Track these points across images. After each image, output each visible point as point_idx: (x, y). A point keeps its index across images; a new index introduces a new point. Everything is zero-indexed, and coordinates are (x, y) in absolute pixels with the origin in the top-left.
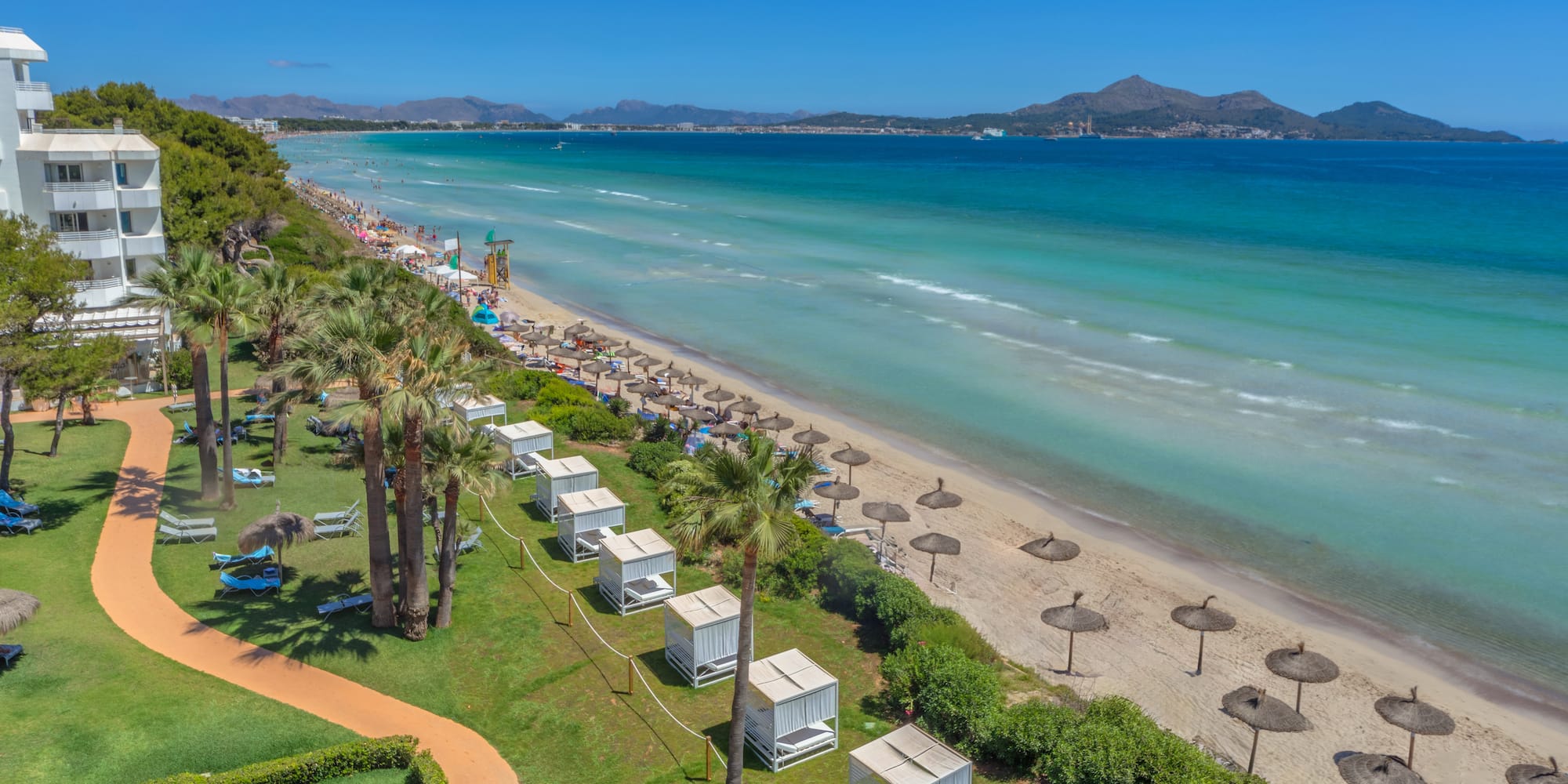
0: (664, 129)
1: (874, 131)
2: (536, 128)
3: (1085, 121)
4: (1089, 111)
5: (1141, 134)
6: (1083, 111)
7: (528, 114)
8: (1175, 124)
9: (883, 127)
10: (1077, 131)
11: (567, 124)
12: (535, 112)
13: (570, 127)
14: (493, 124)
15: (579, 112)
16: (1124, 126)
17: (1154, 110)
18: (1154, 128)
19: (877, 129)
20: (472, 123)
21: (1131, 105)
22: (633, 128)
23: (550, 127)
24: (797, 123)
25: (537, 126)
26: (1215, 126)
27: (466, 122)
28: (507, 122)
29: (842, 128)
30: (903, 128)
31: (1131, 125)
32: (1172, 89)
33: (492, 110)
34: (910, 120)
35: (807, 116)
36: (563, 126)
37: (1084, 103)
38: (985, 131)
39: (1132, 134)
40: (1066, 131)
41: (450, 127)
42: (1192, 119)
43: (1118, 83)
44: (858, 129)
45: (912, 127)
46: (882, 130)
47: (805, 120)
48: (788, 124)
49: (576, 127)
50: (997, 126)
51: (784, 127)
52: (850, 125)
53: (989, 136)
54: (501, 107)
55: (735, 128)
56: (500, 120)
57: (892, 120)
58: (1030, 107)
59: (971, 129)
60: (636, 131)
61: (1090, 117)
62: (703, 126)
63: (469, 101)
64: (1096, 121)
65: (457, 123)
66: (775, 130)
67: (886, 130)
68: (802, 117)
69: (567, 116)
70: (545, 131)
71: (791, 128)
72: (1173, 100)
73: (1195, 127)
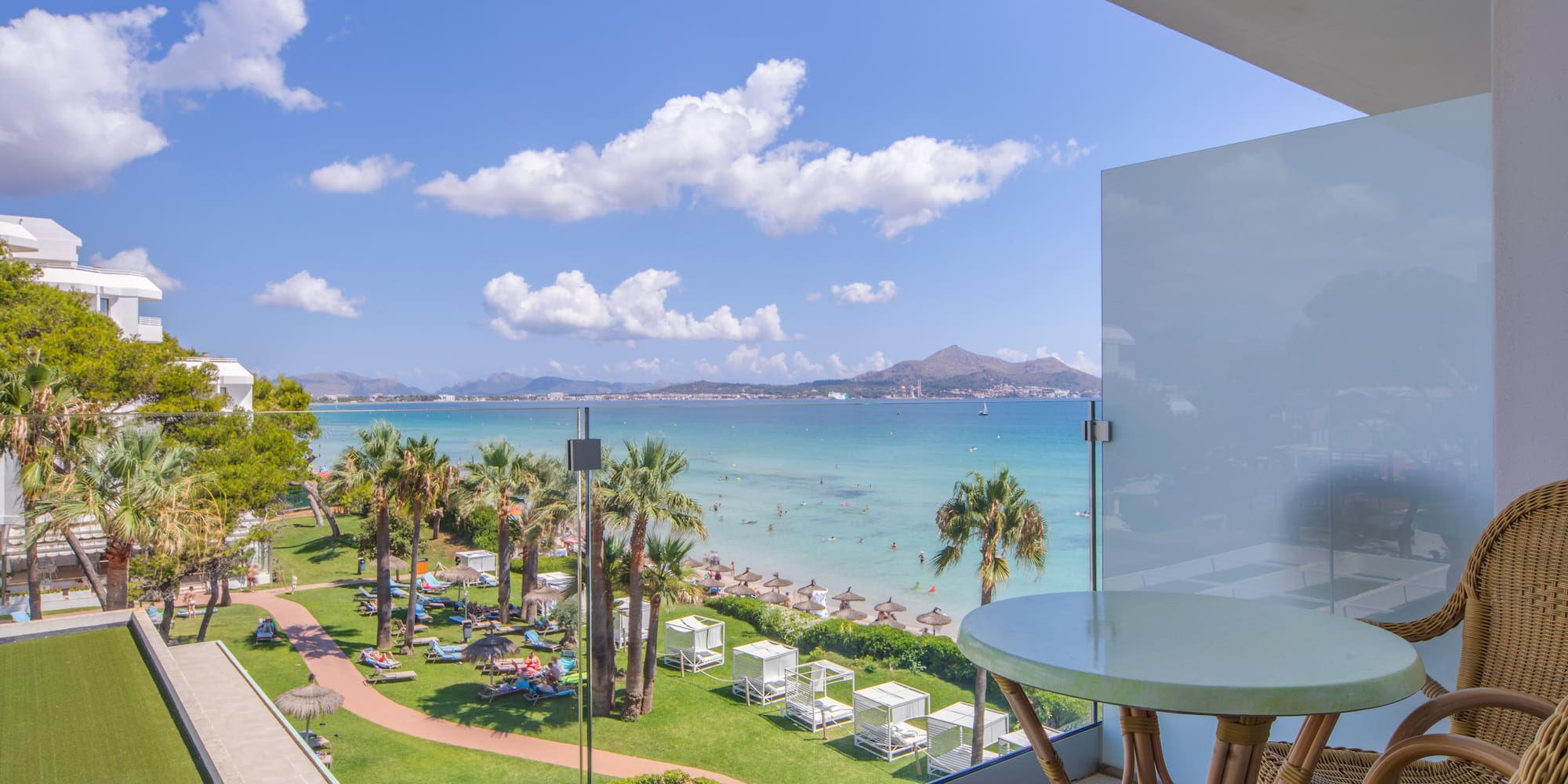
0: (535, 398)
1: (731, 397)
2: (412, 400)
3: (915, 386)
4: (917, 377)
5: (964, 395)
6: (912, 377)
7: (400, 387)
8: (991, 386)
9: (740, 393)
10: (909, 394)
11: (441, 396)
12: (408, 385)
13: (445, 398)
14: (368, 397)
15: (451, 386)
16: (948, 388)
17: (972, 374)
18: (975, 390)
19: (734, 396)
20: (347, 396)
21: (952, 370)
22: (506, 398)
23: (425, 398)
24: (660, 391)
25: (412, 398)
26: (1024, 388)
27: (341, 395)
28: (381, 394)
29: (701, 395)
30: (756, 394)
31: (954, 388)
32: (986, 357)
33: (365, 385)
34: (761, 387)
35: (667, 385)
36: (437, 397)
37: (912, 370)
38: (829, 395)
39: (955, 395)
40: (900, 394)
41: (326, 400)
42: (1004, 382)
43: (940, 352)
44: (716, 395)
45: (764, 393)
46: (738, 396)
47: (669, 388)
48: (651, 393)
49: (451, 398)
50: (841, 391)
51: (648, 395)
52: (709, 393)
53: (833, 398)
54: (374, 381)
55: (603, 396)
56: (374, 393)
57: (748, 387)
58: (867, 374)
59: (817, 394)
60: (508, 401)
61: (919, 382)
62: (572, 395)
63: (342, 376)
64: (924, 385)
65: (334, 397)
66: (640, 397)
67: (741, 396)
68: (663, 386)
69: (439, 389)
70: (420, 402)
71: (655, 395)
72: (988, 366)
73: (1008, 388)
